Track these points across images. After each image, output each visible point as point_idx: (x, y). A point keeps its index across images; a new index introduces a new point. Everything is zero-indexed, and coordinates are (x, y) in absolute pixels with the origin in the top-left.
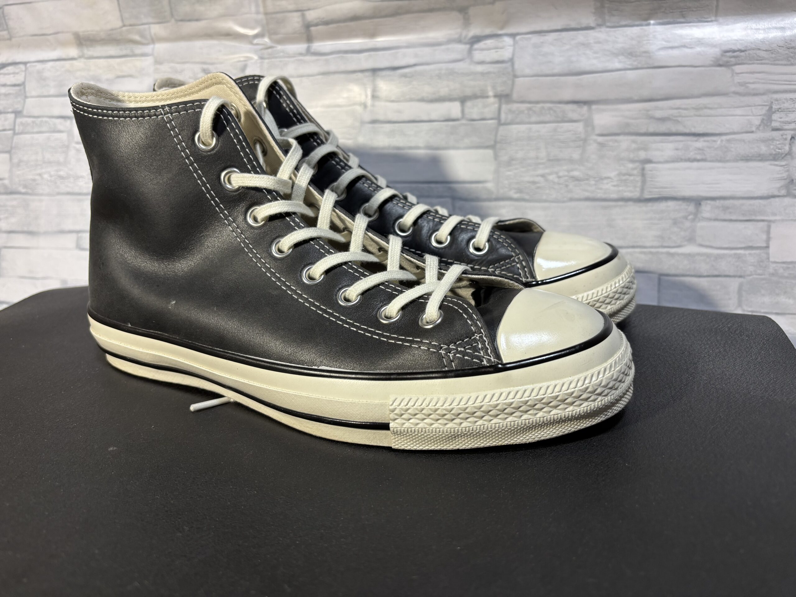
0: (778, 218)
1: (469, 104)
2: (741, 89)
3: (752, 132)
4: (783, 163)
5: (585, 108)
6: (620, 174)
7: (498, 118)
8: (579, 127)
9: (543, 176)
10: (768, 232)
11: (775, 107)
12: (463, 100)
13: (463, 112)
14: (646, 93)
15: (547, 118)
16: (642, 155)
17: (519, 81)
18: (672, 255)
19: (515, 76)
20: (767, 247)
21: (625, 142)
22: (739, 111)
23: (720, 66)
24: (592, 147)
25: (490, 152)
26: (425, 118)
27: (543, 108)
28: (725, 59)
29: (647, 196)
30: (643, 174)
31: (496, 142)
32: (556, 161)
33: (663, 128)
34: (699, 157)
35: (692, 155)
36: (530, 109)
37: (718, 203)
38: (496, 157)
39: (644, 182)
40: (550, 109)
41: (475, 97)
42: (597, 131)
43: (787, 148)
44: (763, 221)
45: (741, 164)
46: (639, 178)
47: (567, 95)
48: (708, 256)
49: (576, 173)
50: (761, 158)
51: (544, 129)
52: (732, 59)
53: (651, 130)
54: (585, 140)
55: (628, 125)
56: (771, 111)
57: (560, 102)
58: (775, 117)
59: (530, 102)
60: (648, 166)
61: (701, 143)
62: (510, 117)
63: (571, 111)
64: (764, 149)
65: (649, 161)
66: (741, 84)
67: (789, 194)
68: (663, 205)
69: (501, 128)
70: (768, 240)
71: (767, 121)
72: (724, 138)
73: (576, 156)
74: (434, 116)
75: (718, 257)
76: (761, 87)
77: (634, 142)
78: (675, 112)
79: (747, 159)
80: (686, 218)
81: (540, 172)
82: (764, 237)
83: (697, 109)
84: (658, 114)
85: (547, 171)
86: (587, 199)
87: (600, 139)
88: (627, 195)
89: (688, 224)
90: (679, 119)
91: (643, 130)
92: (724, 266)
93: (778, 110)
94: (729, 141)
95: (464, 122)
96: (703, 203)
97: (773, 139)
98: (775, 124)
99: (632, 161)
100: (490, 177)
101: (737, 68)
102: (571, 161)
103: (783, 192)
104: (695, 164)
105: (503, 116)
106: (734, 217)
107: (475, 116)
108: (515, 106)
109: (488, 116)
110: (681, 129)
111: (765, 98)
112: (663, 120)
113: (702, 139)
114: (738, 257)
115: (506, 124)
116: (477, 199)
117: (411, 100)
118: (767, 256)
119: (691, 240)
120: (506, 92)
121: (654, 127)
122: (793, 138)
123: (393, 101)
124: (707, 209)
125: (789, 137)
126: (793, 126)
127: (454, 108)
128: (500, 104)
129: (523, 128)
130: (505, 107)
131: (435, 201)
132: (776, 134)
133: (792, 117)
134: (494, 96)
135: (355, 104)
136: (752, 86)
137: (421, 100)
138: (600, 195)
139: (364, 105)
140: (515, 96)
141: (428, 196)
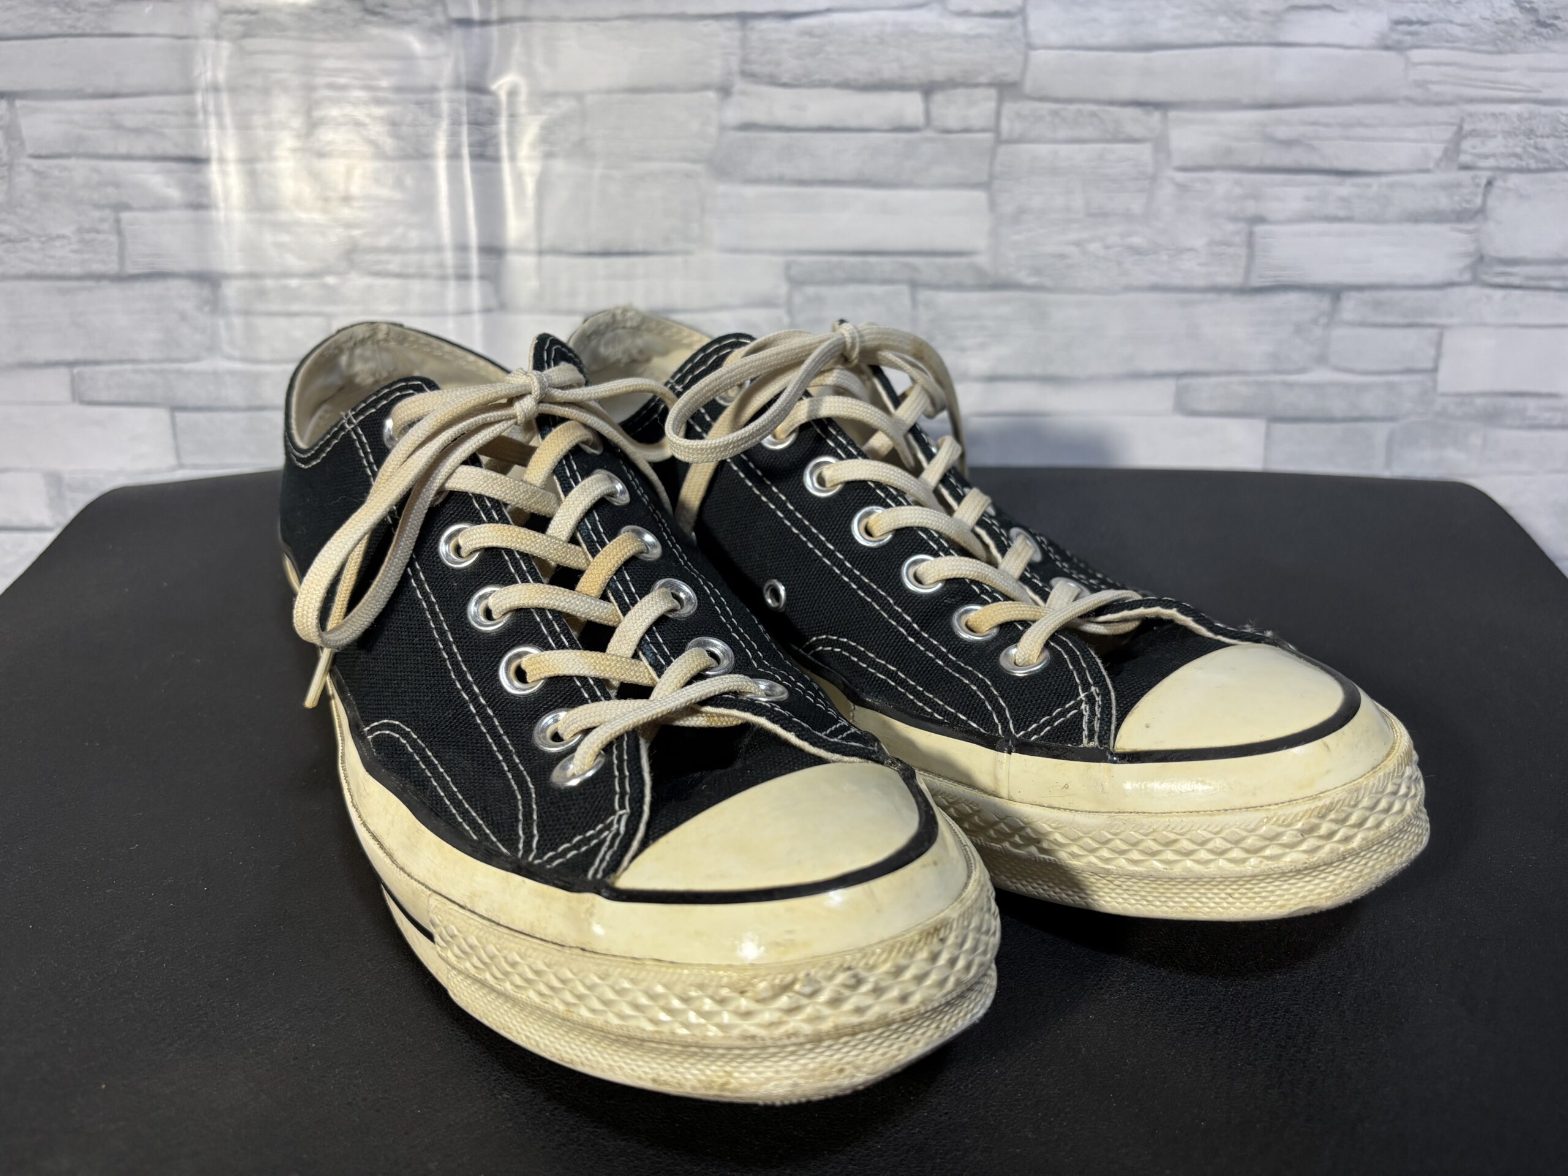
0: (1455, 320)
1: (938, 98)
2: (1417, 93)
3: (1427, 171)
4: (1471, 226)
5: (1157, 116)
6: (1212, 243)
7: (996, 130)
8: (1144, 152)
9: (1078, 244)
10: (1439, 345)
11: (1467, 127)
12: (928, 89)
13: (927, 113)
14: (1263, 93)
15: (1088, 132)
16: (1251, 208)
17: (1038, 56)
18: (1289, 386)
19: (1030, 47)
20: (1435, 370)
21: (1223, 183)
22: (1411, 133)
23: (1387, 48)
24: (1166, 192)
25: (980, 197)
26: (853, 123)
27: (1080, 111)
28: (1395, 36)
29: (1255, 282)
30: (1250, 242)
31: (992, 177)
32: (1100, 215)
33: (1288, 158)
34: (1342, 213)
35: (1332, 209)
36: (1055, 113)
37: (1367, 295)
38: (993, 205)
39: (1251, 257)
40: (1093, 114)
41: (951, 84)
42: (1177, 161)
43: (1478, 201)
44: (1432, 326)
45: (1408, 228)
46: (1243, 251)
47: (1125, 89)
48: (1346, 386)
49: (1136, 240)
50: (1438, 217)
51: (1080, 154)
52: (1408, 38)
53: (1268, 162)
54: (1154, 178)
55: (1229, 151)
56: (1460, 135)
57: (1112, 103)
58: (1466, 145)
59: (1056, 100)
60: (1260, 229)
61: (1346, 188)
62: (1019, 128)
63: (1132, 120)
64: (1444, 202)
65: (1260, 220)
66: (1422, 84)
67: (1476, 281)
68: (1278, 301)
69: (1003, 150)
70: (1438, 356)
71: (1452, 150)
72: (1384, 180)
73: (1137, 206)
74: (868, 120)
75: (1362, 388)
76: (1448, 90)
77: (1238, 183)
78: (1309, 130)
79: (1416, 218)
80: (1315, 321)
81: (1073, 236)
82: (1432, 352)
83: (1346, 125)
84: (1282, 132)
85: (1085, 235)
86: (1155, 288)
87: (1181, 177)
88: (1223, 280)
89: (1318, 332)
90: (1315, 143)
91: (1254, 162)
92: (1370, 403)
93: (1474, 133)
94: (1391, 186)
95: (929, 134)
96: (1345, 296)
97: (1459, 185)
98: (1464, 158)
99: (1234, 219)
100: (981, 242)
101: (1416, 55)
102: (1128, 216)
103: (1467, 277)
104: (1336, 227)
105: (1005, 125)
106: (1390, 319)
107: (952, 122)
108: (1027, 107)
109: (978, 123)
110: (1317, 161)
111: (1453, 110)
112: (1288, 143)
113: (1350, 181)
114: (1391, 386)
115: (1010, 141)
116: (959, 287)
117: (823, 84)
118: (1435, 382)
119: (1322, 360)
120: (1010, 78)
121: (1273, 157)
122: (1489, 183)
123: (785, 85)
124: (1350, 306)
125: (1484, 182)
126: (1491, 162)
127: (911, 106)
128: (1000, 101)
129: (1043, 149)
130: (1010, 108)
131: (878, 290)
132: (1465, 176)
133: (1492, 146)
134: (990, 85)
135: (705, 87)
136: (1435, 88)
137: (845, 85)
138: (1177, 280)
139: (725, 91)
140: (1028, 87)
141: (864, 281)
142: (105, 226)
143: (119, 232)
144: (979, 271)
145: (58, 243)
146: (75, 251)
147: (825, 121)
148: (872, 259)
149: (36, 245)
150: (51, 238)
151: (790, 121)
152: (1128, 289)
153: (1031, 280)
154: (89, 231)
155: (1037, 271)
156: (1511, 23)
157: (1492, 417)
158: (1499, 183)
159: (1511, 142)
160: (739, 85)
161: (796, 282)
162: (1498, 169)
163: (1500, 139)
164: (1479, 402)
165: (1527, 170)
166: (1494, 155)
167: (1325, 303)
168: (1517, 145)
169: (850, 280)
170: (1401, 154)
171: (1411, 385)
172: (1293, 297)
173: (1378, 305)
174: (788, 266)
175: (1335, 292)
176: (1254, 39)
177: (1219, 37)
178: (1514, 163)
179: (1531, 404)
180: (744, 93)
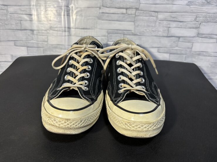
0: (195, 42)
1: (128, 10)
2: (191, 11)
3: (192, 22)
4: (197, 29)
5: (157, 13)
6: (163, 30)
7: (135, 14)
8: (155, 18)
9: (146, 30)
10: (192, 45)
11: (198, 16)
12: (127, 9)
13: (126, 12)
14: (171, 11)
15: (147, 15)
16: (169, 26)
17: (141, 5)
18: (172, 49)
19: (140, 4)
20: (192, 48)
21: (165, 22)
22: (190, 17)
23: (187, 5)
24: (157, 23)
25: (133, 23)
26: (117, 13)
27: (146, 12)
28: (189, 4)
29: (169, 36)
30: (168, 30)
31: (135, 21)
32: (149, 26)
33: (174, 19)
34: (180, 27)
35: (179, 26)
36: (143, 12)
37: (184, 38)
38: (135, 24)
39: (168, 32)
40: (148, 13)
41: (130, 8)
42: (159, 19)
43: (199, 26)
44: (192, 42)
45: (189, 29)
46: (167, 32)
47: (152, 10)
48: (180, 50)
49: (153, 30)
50: (193, 28)
51: (146, 18)
52: (190, 4)
53: (171, 20)
54: (156, 21)
55: (166, 18)
56: (197, 17)
57: (151, 11)
58: (197, 18)
59: (143, 11)
60: (170, 29)
61: (181, 24)
62: (138, 14)
63: (153, 14)
64: (194, 26)
65: (169, 27)
66: (192, 10)
67: (198, 37)
68: (172, 38)
69: (136, 17)
70: (192, 46)
71: (195, 19)
72: (186, 23)
73: (154, 25)
74: (119, 13)
75: (182, 50)
76: (196, 11)
77: (167, 23)
78: (177, 16)
79: (190, 28)
80: (176, 41)
81: (145, 29)
82: (191, 46)
83: (182, 15)
84: (173, 16)
85: (146, 29)
86: (155, 36)
87: (159, 21)
88: (164, 35)
89: (177, 43)
90: (178, 18)
91: (169, 20)
92: (183, 52)
93: (198, 17)
94: (187, 24)
95: (127, 15)
97: (196, 24)
98: (197, 20)
99: (166, 27)
100: (133, 29)
101: (191, 6)
102: (152, 26)
103: (197, 36)
104: (180, 29)
105: (136, 14)
106: (186, 41)
107: (130, 13)
108: (139, 11)
109: (133, 13)
110: (177, 20)
111: (196, 14)
112: (174, 17)
113: (182, 23)
114: (186, 50)
115: (137, 16)
116: (130, 35)
117: (113, 8)
118: (192, 50)
119: (177, 46)
120: (138, 8)
121: (172, 19)
122: (200, 24)
123: (108, 8)
124: (181, 39)
125: (199, 23)
126: (201, 21)
127: (124, 11)
128: (136, 10)
129: (141, 17)
130: (137, 12)
131: (119, 35)
132: (197, 23)
133: (201, 19)
134: (135, 8)
135: (97, 7)
136: (194, 11)
137: (116, 8)
138: (158, 35)
139: (100, 8)
140: (140, 9)
141: (117, 34)
142: (19, 23)
143: (21, 24)
144: (132, 33)
145: (13, 25)
146: (15, 26)
147: (113, 13)
148: (119, 31)
149: (10, 25)
150: (12, 24)
151: (108, 12)
152: (152, 36)
153: (139, 34)
154: (17, 23)
155: (140, 33)
156: (204, 2)
157: (199, 55)
158: (201, 24)
159: (203, 18)
160: (102, 7)
161: (108, 33)
162: (201, 22)
163: (202, 18)
164: (197, 52)
165: (205, 22)
166: (201, 20)
167: (178, 39)
168: (204, 19)
169: (116, 33)
170: (189, 19)
171: (189, 50)
172: (173, 38)
173: (185, 39)
174: (107, 31)
175: (179, 37)
176: (170, 3)
177: (165, 3)
178: (204, 21)
179: (204, 53)
180: (102, 8)
